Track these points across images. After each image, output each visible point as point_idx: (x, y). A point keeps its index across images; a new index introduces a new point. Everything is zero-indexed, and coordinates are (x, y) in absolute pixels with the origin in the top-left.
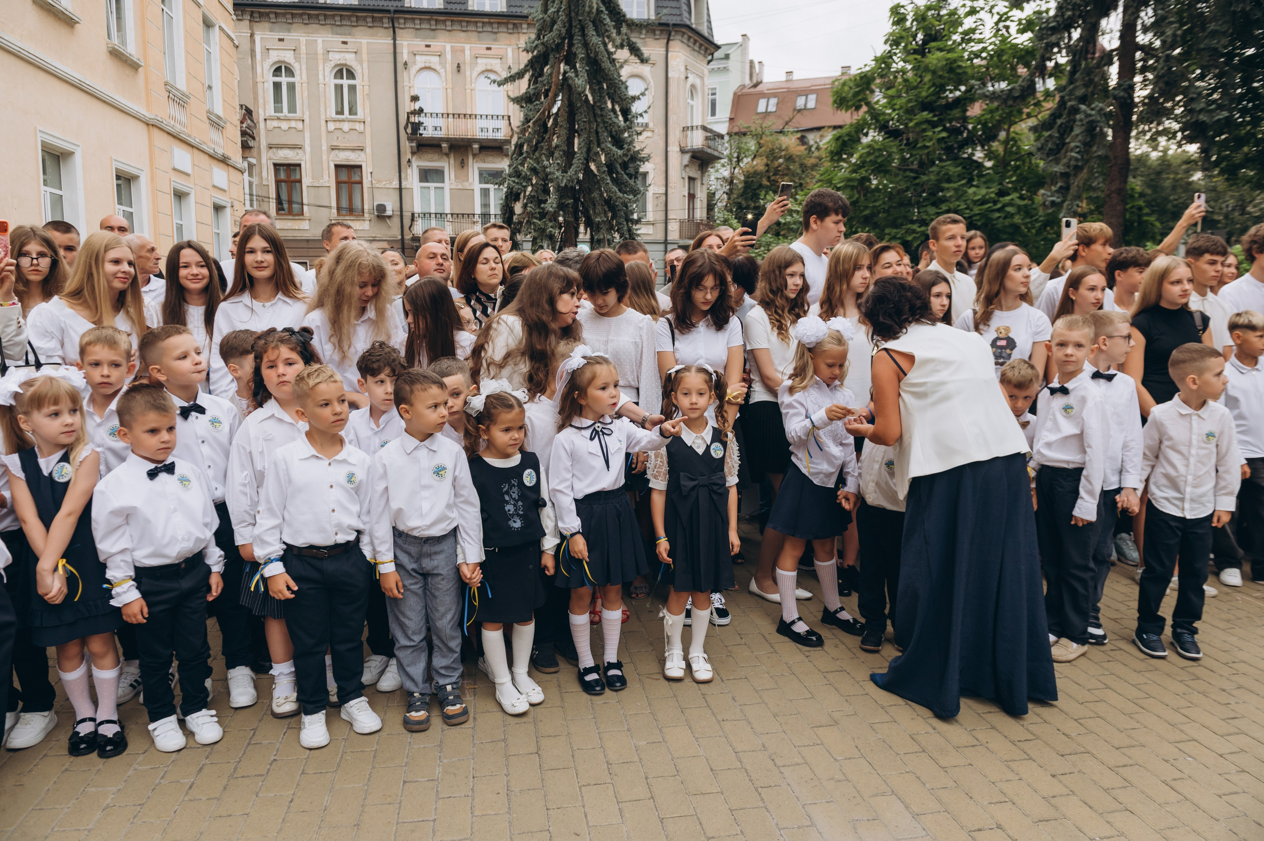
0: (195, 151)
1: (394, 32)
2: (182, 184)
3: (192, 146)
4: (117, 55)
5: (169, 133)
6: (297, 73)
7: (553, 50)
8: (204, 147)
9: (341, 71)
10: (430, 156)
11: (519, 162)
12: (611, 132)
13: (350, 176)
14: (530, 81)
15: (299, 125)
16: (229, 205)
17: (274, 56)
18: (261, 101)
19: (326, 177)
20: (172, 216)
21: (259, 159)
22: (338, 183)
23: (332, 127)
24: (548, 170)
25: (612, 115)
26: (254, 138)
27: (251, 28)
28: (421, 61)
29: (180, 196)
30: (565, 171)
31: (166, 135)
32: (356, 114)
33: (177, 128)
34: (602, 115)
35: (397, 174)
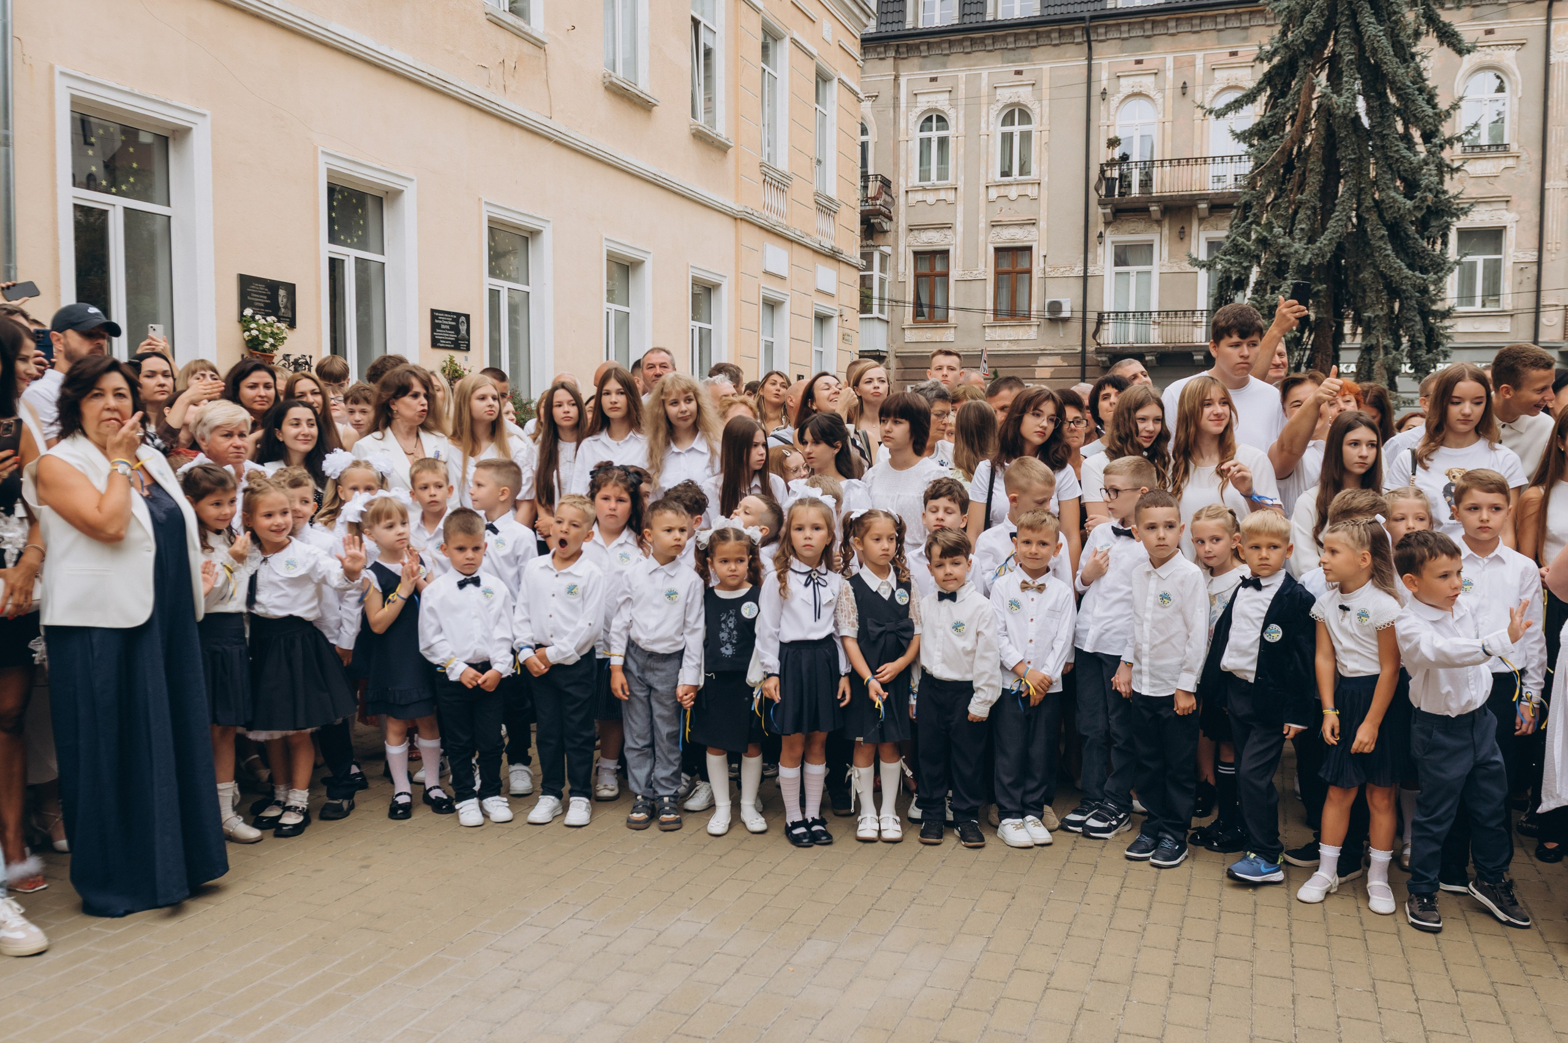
0: (795, 246)
1: (1090, 48)
2: (775, 290)
3: (792, 241)
4: (701, 137)
5: (761, 228)
6: (952, 123)
7: (1303, 54)
8: (807, 240)
9: (1012, 112)
10: (1132, 225)
11: (1241, 230)
12: (1399, 172)
13: (1014, 263)
14: (1267, 104)
15: (950, 196)
16: (837, 314)
17: (924, 103)
18: (903, 167)
19: (982, 267)
20: (758, 332)
21: (896, 248)
22: (998, 274)
23: (994, 193)
24: (1281, 241)
25: (1402, 145)
26: (890, 219)
27: (896, 68)
28: (1127, 86)
29: (772, 305)
30: (1311, 240)
31: (757, 230)
32: (1029, 173)
33: (773, 219)
34: (1383, 147)
35: (1082, 256)
